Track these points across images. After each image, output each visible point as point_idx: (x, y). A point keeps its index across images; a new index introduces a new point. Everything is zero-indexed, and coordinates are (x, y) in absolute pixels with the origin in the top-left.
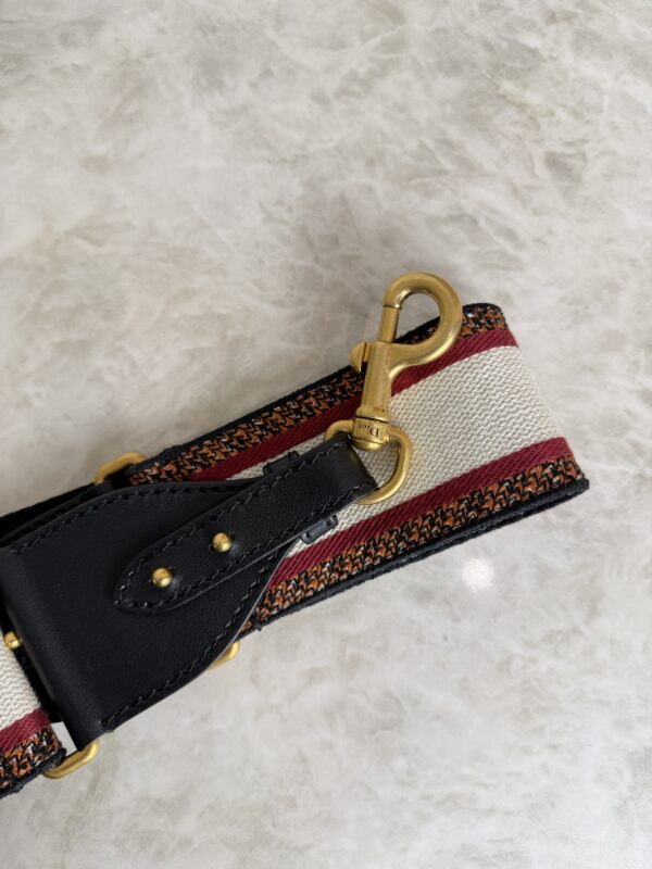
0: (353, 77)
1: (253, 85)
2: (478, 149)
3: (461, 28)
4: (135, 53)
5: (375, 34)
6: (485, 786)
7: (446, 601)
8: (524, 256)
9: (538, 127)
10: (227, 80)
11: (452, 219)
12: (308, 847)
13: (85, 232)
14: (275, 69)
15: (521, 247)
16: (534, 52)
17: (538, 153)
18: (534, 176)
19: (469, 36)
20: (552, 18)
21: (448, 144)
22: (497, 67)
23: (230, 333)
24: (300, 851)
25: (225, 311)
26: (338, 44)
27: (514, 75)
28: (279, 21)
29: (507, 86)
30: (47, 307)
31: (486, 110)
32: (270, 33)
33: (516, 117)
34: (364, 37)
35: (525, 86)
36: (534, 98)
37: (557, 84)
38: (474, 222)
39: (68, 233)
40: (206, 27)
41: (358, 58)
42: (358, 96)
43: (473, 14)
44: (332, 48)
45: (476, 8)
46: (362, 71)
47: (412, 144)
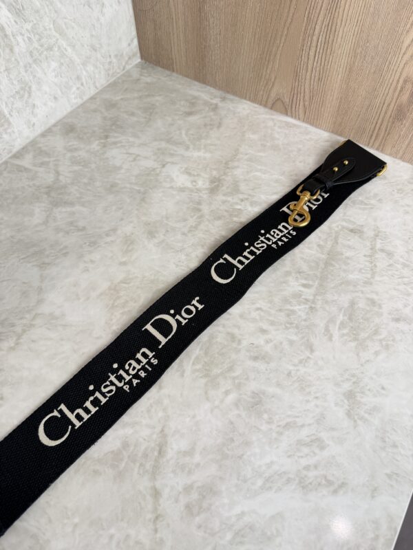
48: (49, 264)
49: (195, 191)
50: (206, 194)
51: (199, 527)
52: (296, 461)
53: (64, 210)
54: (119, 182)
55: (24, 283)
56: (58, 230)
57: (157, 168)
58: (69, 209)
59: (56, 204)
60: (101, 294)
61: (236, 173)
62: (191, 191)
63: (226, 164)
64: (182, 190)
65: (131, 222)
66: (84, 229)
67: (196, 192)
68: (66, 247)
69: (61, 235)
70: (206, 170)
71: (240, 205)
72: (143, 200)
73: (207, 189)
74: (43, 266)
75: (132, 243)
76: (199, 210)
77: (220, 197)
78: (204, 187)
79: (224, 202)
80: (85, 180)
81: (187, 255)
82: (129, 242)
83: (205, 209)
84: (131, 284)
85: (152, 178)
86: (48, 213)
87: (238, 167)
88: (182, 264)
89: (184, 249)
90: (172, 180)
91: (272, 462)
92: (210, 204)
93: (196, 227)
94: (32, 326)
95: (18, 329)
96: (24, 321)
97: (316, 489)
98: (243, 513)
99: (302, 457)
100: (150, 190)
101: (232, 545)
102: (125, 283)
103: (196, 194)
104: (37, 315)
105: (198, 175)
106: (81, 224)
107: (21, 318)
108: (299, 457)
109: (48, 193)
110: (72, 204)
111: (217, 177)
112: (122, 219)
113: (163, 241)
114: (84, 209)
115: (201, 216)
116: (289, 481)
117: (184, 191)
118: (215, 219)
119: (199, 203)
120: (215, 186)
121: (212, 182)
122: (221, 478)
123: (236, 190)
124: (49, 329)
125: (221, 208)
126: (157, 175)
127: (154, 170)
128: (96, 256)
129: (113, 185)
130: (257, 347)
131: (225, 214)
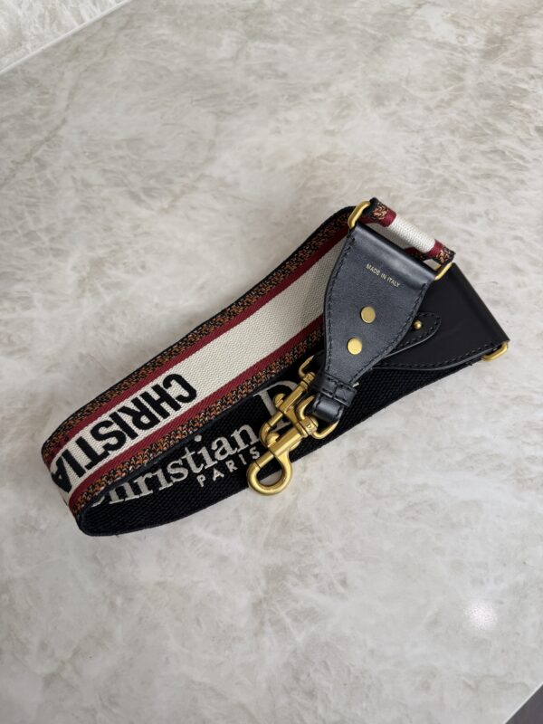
0: (442, 101)
1: (398, 105)
2: (502, 126)
3: (490, 82)
4: (345, 94)
5: (451, 85)
6: (536, 392)
7: (506, 305)
8: (527, 165)
9: (530, 117)
10: (387, 103)
11: (492, 152)
12: (442, 417)
13: (327, 157)
14: (407, 99)
15: (528, 162)
16: (525, 90)
17: (531, 127)
18: (530, 135)
19: (494, 85)
20: (532, 77)
21: (488, 124)
22: (508, 96)
23: (392, 194)
24: (438, 419)
25: (390, 186)
26: (434, 89)
27: (515, 98)
28: (408, 82)
29: (513, 102)
30: (309, 185)
31: (504, 111)
32: (404, 87)
33: (519, 113)
34: (446, 87)
35: (522, 102)
36: (527, 106)
37: (537, 101)
38: (503, 153)
39: (318, 158)
40: (376, 85)
41: (444, 94)
42: (445, 108)
43: (495, 77)
44: (432, 91)
45: (496, 75)
46: (446, 99)
47: (471, 124)
48: (229, 114)
49: (460, 49)
50: (476, 57)
51: (362, 483)
52: (518, 447)
53: (262, 45)
54: (348, 20)
55: (193, 132)
56: (249, 71)
57: (409, 8)
58: (269, 46)
59: (253, 35)
60: (291, 168)
61: (532, 35)
62: (454, 49)
63: (518, 18)
64: (440, 45)
65: (352, 78)
66: (285, 75)
67: (461, 52)
68: (255, 96)
69: (252, 78)
70: (484, 23)
71: (527, 83)
72: (377, 50)
73: (479, 51)
74: (221, 114)
75: (348, 107)
76: (460, 79)
77: (498, 66)
78: (476, 46)
79: (502, 74)
80: (300, 10)
81: (426, 140)
82: (344, 106)
83: (470, 79)
84: (336, 163)
85: (398, 21)
86: (240, 46)
87: (537, 27)
88: (416, 151)
89: (423, 130)
90: (428, 28)
91: (483, 439)
92: (480, 73)
93: (449, 103)
94: (194, 188)
95: (177, 189)
96: (185, 180)
97: (538, 489)
98: (425, 486)
99: (528, 444)
100: (391, 39)
101: (400, 516)
102: (327, 160)
103: (461, 55)
104: (202, 176)
105: (470, 28)
106: (282, 69)
107: (182, 176)
108: (524, 442)
109: (244, 19)
110: (275, 39)
111: (500, 35)
112: (340, 72)
113: (394, 113)
114: (291, 50)
115: (462, 89)
116: (500, 467)
117: (442, 48)
118: (481, 96)
119: (462, 69)
120: (494, 48)
121: (490, 41)
122: (404, 435)
123: (525, 58)
124: (215, 198)
125: (495, 82)
126: (407, 17)
127: (403, 9)
128: (294, 115)
129: (338, 22)
130: (501, 288)
131: (500, 92)
